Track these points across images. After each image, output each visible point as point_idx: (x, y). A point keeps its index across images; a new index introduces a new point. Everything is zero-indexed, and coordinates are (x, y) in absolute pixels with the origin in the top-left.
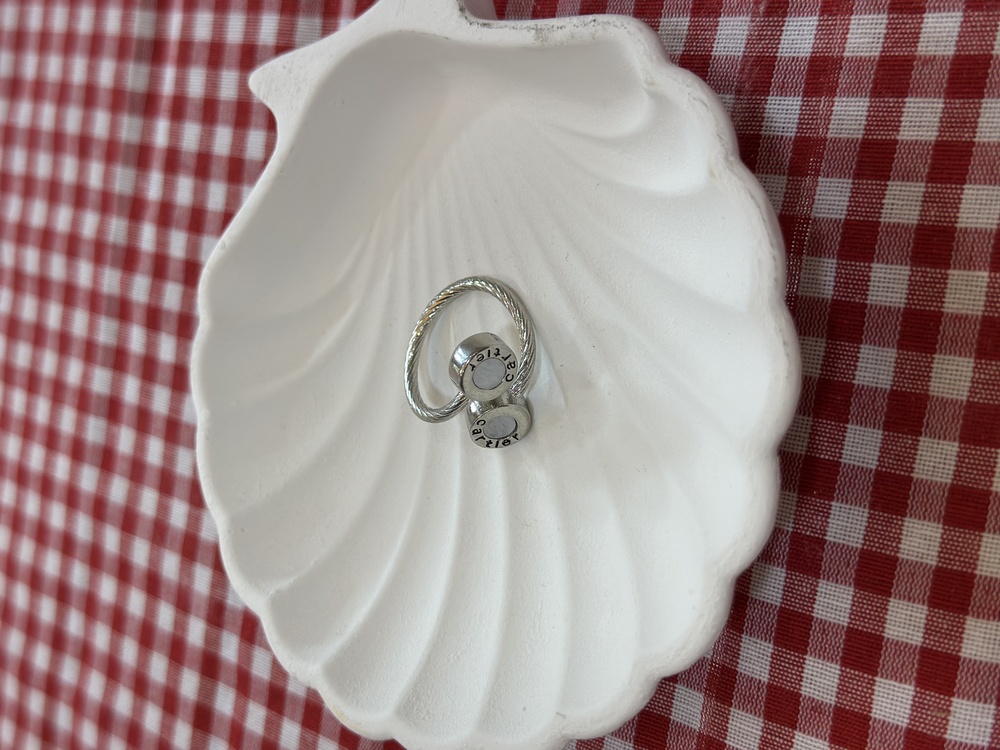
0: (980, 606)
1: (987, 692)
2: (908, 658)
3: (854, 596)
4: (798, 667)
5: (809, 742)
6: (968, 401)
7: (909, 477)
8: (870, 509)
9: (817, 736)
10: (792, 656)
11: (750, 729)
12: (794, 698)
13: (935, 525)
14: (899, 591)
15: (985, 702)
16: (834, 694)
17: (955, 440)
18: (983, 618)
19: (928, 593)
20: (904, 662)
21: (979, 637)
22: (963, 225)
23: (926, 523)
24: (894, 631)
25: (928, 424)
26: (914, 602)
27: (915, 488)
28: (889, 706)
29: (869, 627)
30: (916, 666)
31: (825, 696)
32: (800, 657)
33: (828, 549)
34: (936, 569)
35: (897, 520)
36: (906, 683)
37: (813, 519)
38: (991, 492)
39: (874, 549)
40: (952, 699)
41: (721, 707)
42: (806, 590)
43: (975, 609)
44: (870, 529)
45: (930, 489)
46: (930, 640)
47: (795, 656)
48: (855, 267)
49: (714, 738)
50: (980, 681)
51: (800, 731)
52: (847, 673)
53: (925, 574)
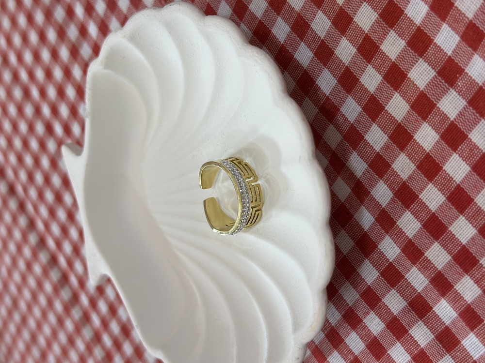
0: (379, 38)
1: (413, 58)
2: (385, 88)
3: (352, 98)
4: (367, 145)
5: (398, 163)
7: (321, 40)
9: (398, 157)
10: (362, 145)
11: (383, 190)
12: (378, 156)
14: (359, 74)
15: (417, 62)
16: (384, 134)
17: (318, 11)
18: (384, 40)
19: (365, 61)
20: (385, 91)
21: (390, 47)
24: (372, 87)
25: (307, 20)
26: (365, 69)
27: (326, 40)
28: (399, 110)
29: (366, 99)
30: (389, 86)
31: (382, 141)
32: (364, 142)
33: (331, 97)
34: (358, 51)
35: (334, 57)
36: (393, 95)
37: (318, 96)
38: (341, 7)
39: (340, 75)
40: (408, 76)
41: (369, 198)
42: (341, 120)
43: (379, 42)
44: (332, 72)
45: (329, 34)
46: (382, 72)
47: (362, 143)
48: (247, 16)
49: (380, 212)
50: (407, 58)
51: (392, 164)
52: (378, 122)
53: (357, 58)
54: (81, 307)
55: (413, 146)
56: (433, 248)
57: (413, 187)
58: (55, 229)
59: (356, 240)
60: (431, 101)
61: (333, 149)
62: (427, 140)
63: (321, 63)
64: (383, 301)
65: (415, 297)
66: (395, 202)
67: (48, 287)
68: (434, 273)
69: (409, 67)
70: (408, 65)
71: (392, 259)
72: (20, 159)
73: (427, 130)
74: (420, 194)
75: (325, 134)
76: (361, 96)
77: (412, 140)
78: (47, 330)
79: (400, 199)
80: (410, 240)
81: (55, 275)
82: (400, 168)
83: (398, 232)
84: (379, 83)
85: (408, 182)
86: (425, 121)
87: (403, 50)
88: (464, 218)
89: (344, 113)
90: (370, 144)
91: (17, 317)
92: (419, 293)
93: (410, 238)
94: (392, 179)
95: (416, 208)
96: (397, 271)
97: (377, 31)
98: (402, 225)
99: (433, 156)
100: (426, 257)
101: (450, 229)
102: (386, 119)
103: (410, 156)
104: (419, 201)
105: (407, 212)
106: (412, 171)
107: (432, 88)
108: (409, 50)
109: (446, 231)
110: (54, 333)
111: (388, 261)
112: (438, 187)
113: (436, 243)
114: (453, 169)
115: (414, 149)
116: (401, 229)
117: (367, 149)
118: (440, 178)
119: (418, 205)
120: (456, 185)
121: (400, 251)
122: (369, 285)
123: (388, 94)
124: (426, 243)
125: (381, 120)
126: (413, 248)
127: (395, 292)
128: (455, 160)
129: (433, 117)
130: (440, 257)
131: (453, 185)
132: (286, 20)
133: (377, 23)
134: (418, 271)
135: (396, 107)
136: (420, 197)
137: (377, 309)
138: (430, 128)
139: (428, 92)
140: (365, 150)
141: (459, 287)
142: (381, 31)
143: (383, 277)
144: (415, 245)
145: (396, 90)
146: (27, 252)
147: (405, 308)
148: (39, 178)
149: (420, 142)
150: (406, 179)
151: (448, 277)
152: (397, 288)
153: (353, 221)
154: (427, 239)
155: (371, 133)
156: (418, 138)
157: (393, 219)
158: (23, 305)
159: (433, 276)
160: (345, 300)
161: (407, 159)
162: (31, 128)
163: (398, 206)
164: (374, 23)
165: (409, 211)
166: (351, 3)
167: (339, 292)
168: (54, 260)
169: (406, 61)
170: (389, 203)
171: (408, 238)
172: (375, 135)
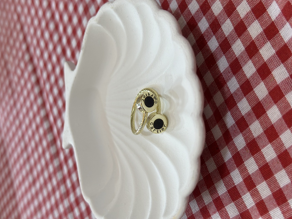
0: (259, 45)
1: (278, 63)
2: (256, 77)
3: (236, 78)
5: (253, 125)
6: (223, 8)
7: (226, 37)
8: (224, 55)
9: (254, 122)
11: (240, 140)
12: (243, 119)
13: (238, 40)
14: (243, 64)
15: (279, 65)
16: (249, 106)
17: (227, 19)
18: (262, 47)
19: (248, 57)
20: (256, 79)
24: (249, 74)
25: (221, 23)
26: (247, 62)
27: (228, 38)
28: (261, 93)
29: (244, 81)
30: (259, 76)
31: (247, 110)
32: (236, 107)
33: (223, 75)
34: (245, 49)
35: (230, 49)
36: (260, 83)
37: (216, 72)
38: (242, 19)
39: (231, 62)
40: (272, 73)
41: (231, 143)
42: (226, 90)
43: (259, 47)
44: (227, 59)
45: (231, 35)
46: (257, 66)
47: (235, 108)
48: (186, 12)
49: (236, 153)
50: (274, 62)
51: (250, 125)
52: (247, 97)
53: (244, 54)
54: (60, 160)
55: (265, 117)
56: (262, 185)
57: (259, 143)
58: (55, 111)
59: (218, 166)
60: (282, 92)
61: (217, 107)
62: (274, 116)
63: (222, 51)
64: (225, 208)
65: (245, 211)
66: (246, 149)
67: (45, 143)
68: (259, 200)
69: (274, 68)
70: (273, 66)
71: (236, 184)
72: (45, 65)
73: (275, 110)
74: (262, 149)
75: (215, 96)
76: (241, 78)
77: (265, 114)
78: (39, 167)
79: (250, 149)
80: (250, 176)
81: (50, 137)
82: (254, 129)
83: (243, 168)
84: (253, 73)
85: (256, 139)
86: (275, 104)
87: (273, 56)
88: (285, 171)
89: (228, 86)
90: (239, 109)
91: (25, 155)
92: (248, 209)
93: (250, 174)
94: (247, 134)
95: (257, 157)
96: (238, 192)
97: (260, 40)
98: (247, 165)
99: (275, 127)
100: (257, 188)
101: (275, 176)
102: (252, 97)
103: (261, 123)
104: (260, 153)
105: (252, 157)
106: (260, 133)
107: (284, 85)
108: (276, 57)
109: (272, 176)
110: (42, 171)
111: (234, 185)
112: (274, 147)
113: (265, 182)
114: (285, 139)
115: (265, 119)
116: (246, 167)
117: (237, 112)
118: (276, 142)
119: (260, 155)
120: (285, 149)
121: (242, 180)
122: (219, 196)
123: (257, 81)
124: (259, 180)
125: (249, 97)
126: (250, 181)
127: (234, 204)
128: (288, 134)
129: (281, 103)
130: (265, 191)
131: (283, 149)
132: (208, 20)
133: (261, 35)
134: (250, 196)
135: (260, 90)
136: (262, 151)
137: (221, 212)
138: (277, 109)
139: (281, 87)
140: (236, 113)
141: (272, 213)
142: (262, 40)
143: (229, 193)
144: (252, 179)
145: (263, 79)
146: (38, 120)
147: (237, 216)
148: (53, 79)
149: (269, 116)
150: (256, 137)
151: (267, 205)
152: (236, 202)
153: (219, 154)
154: (260, 178)
155: (241, 103)
156: (269, 114)
157: (243, 160)
158: (30, 149)
159: (258, 201)
160: (203, 200)
161: (259, 125)
162: (55, 48)
163: (247, 152)
164: (259, 34)
165: (254, 157)
166: (248, 19)
167: (201, 195)
168: (51, 129)
169: (273, 63)
170: (242, 149)
171: (248, 174)
172: (244, 105)
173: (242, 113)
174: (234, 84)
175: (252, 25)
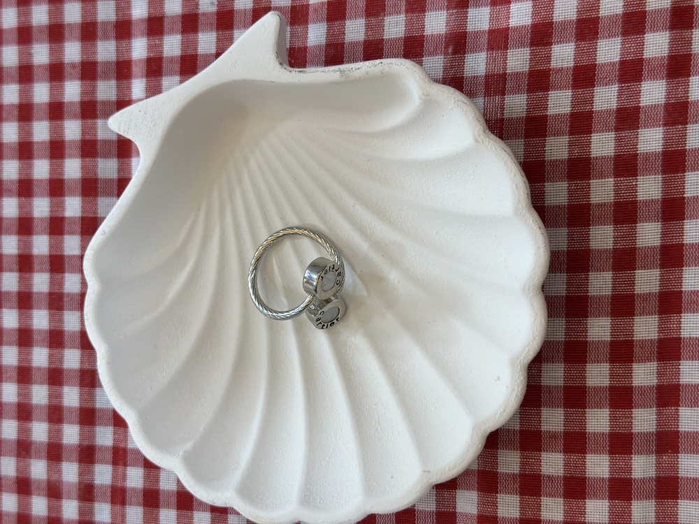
0: (640, 356)
1: (651, 401)
2: (603, 395)
3: (565, 368)
5: (551, 456)
6: (613, 248)
7: (586, 295)
9: (555, 452)
11: (512, 459)
13: (606, 318)
14: (591, 359)
18: (642, 362)
19: (608, 356)
20: (601, 397)
21: (641, 373)
22: (594, 156)
23: (601, 318)
24: (592, 381)
25: (592, 264)
27: (591, 301)
28: (596, 423)
29: (576, 383)
30: (608, 397)
32: (537, 410)
34: (611, 342)
35: (584, 320)
36: (604, 408)
38: (635, 294)
39: (572, 339)
40: (632, 410)
43: (637, 359)
44: (568, 329)
45: (600, 300)
46: (614, 381)
49: (490, 471)
51: (544, 451)
52: (568, 411)
53: (604, 346)
55: (578, 459)
57: (544, 485)
60: (632, 447)
62: (596, 468)
63: (566, 310)
66: (514, 479)
69: (640, 405)
70: (642, 402)
71: (460, 511)
73: (603, 462)
74: (544, 496)
76: (573, 376)
77: (583, 455)
79: (522, 482)
82: (548, 461)
83: (491, 501)
84: (602, 385)
86: (609, 454)
87: (649, 386)
90: (541, 418)
93: (498, 515)
94: (531, 460)
95: (528, 501)
97: (644, 348)
98: (500, 500)
99: (588, 483)
102: (578, 418)
103: (567, 463)
104: (537, 499)
105: (518, 496)
106: (556, 474)
107: (641, 438)
108: (654, 391)
111: (454, 509)
112: (566, 507)
114: (593, 508)
115: (577, 462)
116: (497, 501)
117: (534, 418)
118: (575, 503)
119: (533, 502)
120: (582, 521)
121: (476, 513)
123: (601, 402)
125: (572, 414)
128: (603, 505)
129: (619, 459)
131: (580, 518)
132: (570, 236)
133: (651, 343)
135: (596, 418)
136: (542, 498)
138: (608, 463)
139: (636, 439)
140: (531, 418)
142: (647, 353)
145: (611, 406)
149: (587, 463)
150: (544, 475)
155: (551, 412)
156: (589, 459)
157: (498, 489)
163: (514, 484)
165: (520, 498)
166: (646, 303)
169: (643, 397)
170: (508, 475)
171: (495, 514)
172: (554, 417)
173: (542, 427)
174: (556, 374)
175: (644, 317)
